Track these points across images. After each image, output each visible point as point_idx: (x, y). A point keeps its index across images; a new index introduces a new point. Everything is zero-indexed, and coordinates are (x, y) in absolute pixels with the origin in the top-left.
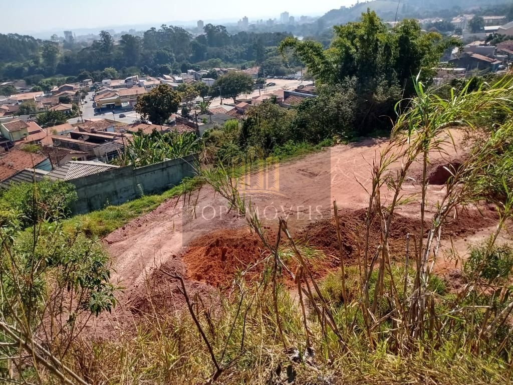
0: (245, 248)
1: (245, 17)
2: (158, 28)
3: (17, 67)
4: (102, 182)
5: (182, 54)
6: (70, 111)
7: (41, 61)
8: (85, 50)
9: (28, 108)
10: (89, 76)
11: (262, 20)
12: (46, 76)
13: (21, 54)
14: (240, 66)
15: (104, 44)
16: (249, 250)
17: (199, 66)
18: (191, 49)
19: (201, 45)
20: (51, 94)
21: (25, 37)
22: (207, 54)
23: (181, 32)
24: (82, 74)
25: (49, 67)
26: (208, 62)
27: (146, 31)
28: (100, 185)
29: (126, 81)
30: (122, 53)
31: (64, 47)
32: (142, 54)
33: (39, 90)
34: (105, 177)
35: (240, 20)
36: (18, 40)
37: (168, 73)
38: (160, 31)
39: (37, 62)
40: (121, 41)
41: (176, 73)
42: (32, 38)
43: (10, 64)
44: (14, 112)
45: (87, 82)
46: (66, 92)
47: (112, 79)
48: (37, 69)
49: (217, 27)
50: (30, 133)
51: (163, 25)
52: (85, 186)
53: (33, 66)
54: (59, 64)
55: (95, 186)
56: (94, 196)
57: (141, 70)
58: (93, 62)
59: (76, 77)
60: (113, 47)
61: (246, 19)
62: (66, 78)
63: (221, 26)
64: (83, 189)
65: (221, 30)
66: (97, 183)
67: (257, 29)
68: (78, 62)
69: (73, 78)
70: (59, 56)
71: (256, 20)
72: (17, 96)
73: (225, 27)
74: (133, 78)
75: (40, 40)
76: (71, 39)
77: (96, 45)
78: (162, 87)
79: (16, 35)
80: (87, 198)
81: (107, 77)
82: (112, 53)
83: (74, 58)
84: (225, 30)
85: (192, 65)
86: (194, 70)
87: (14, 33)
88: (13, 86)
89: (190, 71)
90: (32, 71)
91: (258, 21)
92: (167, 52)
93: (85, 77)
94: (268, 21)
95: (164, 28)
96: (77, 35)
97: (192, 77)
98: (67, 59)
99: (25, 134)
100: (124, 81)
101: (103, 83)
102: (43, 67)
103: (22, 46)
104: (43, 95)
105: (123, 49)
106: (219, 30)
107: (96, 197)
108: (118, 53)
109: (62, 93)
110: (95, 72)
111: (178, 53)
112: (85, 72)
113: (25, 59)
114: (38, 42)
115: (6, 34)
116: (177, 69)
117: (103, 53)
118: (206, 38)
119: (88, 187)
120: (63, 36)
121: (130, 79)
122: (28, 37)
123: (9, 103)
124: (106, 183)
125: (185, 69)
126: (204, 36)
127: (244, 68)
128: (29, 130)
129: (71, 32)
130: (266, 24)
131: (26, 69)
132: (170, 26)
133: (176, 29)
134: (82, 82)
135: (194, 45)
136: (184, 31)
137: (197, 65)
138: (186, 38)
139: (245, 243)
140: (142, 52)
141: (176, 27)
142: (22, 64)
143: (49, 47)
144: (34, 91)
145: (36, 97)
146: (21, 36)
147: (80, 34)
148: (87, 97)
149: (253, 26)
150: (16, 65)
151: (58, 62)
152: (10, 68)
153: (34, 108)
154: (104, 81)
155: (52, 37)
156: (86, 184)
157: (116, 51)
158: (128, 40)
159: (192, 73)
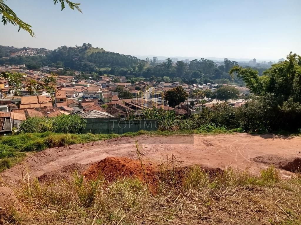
0: (116, 167)
1: (255, 59)
2: (199, 60)
3: (125, 70)
4: (102, 123)
5: (208, 74)
6: (138, 94)
7: (137, 68)
8: (158, 66)
9: (119, 89)
10: (155, 79)
11: (265, 62)
12: (136, 77)
13: (129, 65)
14: (240, 85)
15: (168, 64)
16: (117, 169)
17: (214, 82)
18: (214, 72)
19: (220, 71)
20: (134, 85)
21: (134, 57)
22: (223, 76)
23: (211, 63)
24: (152, 78)
25: (139, 72)
26: (221, 80)
27: (192, 60)
28: (101, 124)
29: (172, 84)
30: (176, 70)
31: (151, 64)
32: (186, 72)
33: (130, 82)
34: (104, 120)
35: (251, 60)
36: (130, 58)
37: (196, 83)
38: (200, 61)
39: (134, 69)
40: (177, 64)
41: (200, 84)
42: (136, 58)
43: (123, 69)
44: (113, 90)
45: (153, 82)
46: (141, 85)
47: (165, 82)
48: (134, 72)
49: (232, 62)
50: (113, 101)
51: (202, 58)
52: (94, 123)
53: (132, 71)
54: (144, 72)
55: (98, 124)
56: (96, 129)
57: (182, 80)
58: (161, 72)
59: (149, 79)
60: (172, 67)
61: (255, 60)
62: (144, 79)
63: (235, 62)
64: (92, 124)
65: (235, 64)
66: (100, 123)
67: (260, 66)
68: (153, 72)
69: (147, 79)
70: (145, 68)
71: (261, 61)
72: (119, 83)
73: (237, 63)
74: (176, 83)
75: (139, 59)
76: (154, 61)
77: (164, 65)
78: (179, 87)
79: (130, 56)
80: (93, 130)
81: (163, 81)
82: (170, 69)
83: (152, 69)
84: (237, 64)
85: (210, 81)
86: (211, 83)
87: (129, 55)
88: (119, 79)
89: (208, 84)
90: (131, 73)
91: (262, 62)
92: (199, 72)
93: (153, 79)
94: (269, 63)
95: (202, 60)
96: (158, 60)
97: (208, 87)
98: (148, 70)
99: (110, 100)
100: (171, 84)
101: (160, 84)
102: (137, 72)
103: (131, 61)
104: (131, 85)
105: (177, 68)
106: (233, 64)
107: (98, 130)
108: (174, 70)
109: (139, 85)
110: (158, 78)
111: (206, 73)
112: (154, 77)
113: (130, 67)
114: (138, 60)
115: (126, 55)
116: (202, 82)
117: (166, 69)
118: (225, 67)
119: (95, 124)
120: (152, 59)
121: (175, 84)
122: (135, 57)
123: (114, 86)
124: (104, 124)
125: (206, 83)
126: (223, 66)
127: (241, 86)
128: (113, 99)
129: (156, 57)
130: (267, 64)
131: (129, 72)
132: (206, 59)
133: (209, 61)
134: (151, 81)
135: (216, 71)
136: (213, 62)
137: (214, 81)
138: (213, 66)
139: (118, 164)
140: (186, 71)
141: (209, 60)
142: (128, 69)
143: (141, 63)
144: (127, 82)
145: (126, 85)
146: (132, 57)
147: (161, 59)
148: (149, 89)
149: (258, 64)
150: (125, 69)
151: (144, 70)
152: (123, 70)
153: (122, 90)
154: (161, 83)
155: (146, 59)
156: (94, 122)
157: (173, 69)
158: (180, 64)
159: (209, 85)
